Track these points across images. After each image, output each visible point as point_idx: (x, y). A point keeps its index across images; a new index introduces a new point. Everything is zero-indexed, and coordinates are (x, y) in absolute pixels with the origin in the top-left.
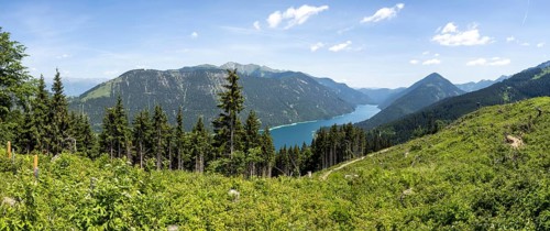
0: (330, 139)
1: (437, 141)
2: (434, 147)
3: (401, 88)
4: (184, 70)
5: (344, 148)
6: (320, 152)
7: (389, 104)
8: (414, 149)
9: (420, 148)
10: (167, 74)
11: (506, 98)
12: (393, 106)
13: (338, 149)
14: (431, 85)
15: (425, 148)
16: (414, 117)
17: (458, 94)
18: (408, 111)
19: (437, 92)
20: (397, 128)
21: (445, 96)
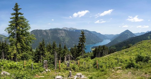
0: (98, 50)
1: (133, 50)
2: (132, 51)
3: (117, 34)
4: (51, 30)
5: (103, 52)
6: (96, 54)
7: (113, 39)
8: (126, 52)
9: (128, 51)
10: (45, 31)
11: (149, 38)
12: (114, 40)
13: (101, 53)
14: (126, 33)
15: (130, 52)
16: (121, 43)
17: (134, 36)
18: (119, 41)
19: (128, 36)
20: (116, 46)
21: (130, 37)
